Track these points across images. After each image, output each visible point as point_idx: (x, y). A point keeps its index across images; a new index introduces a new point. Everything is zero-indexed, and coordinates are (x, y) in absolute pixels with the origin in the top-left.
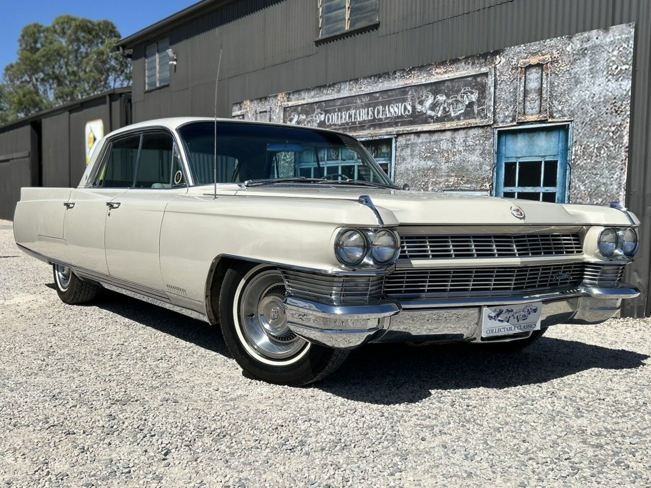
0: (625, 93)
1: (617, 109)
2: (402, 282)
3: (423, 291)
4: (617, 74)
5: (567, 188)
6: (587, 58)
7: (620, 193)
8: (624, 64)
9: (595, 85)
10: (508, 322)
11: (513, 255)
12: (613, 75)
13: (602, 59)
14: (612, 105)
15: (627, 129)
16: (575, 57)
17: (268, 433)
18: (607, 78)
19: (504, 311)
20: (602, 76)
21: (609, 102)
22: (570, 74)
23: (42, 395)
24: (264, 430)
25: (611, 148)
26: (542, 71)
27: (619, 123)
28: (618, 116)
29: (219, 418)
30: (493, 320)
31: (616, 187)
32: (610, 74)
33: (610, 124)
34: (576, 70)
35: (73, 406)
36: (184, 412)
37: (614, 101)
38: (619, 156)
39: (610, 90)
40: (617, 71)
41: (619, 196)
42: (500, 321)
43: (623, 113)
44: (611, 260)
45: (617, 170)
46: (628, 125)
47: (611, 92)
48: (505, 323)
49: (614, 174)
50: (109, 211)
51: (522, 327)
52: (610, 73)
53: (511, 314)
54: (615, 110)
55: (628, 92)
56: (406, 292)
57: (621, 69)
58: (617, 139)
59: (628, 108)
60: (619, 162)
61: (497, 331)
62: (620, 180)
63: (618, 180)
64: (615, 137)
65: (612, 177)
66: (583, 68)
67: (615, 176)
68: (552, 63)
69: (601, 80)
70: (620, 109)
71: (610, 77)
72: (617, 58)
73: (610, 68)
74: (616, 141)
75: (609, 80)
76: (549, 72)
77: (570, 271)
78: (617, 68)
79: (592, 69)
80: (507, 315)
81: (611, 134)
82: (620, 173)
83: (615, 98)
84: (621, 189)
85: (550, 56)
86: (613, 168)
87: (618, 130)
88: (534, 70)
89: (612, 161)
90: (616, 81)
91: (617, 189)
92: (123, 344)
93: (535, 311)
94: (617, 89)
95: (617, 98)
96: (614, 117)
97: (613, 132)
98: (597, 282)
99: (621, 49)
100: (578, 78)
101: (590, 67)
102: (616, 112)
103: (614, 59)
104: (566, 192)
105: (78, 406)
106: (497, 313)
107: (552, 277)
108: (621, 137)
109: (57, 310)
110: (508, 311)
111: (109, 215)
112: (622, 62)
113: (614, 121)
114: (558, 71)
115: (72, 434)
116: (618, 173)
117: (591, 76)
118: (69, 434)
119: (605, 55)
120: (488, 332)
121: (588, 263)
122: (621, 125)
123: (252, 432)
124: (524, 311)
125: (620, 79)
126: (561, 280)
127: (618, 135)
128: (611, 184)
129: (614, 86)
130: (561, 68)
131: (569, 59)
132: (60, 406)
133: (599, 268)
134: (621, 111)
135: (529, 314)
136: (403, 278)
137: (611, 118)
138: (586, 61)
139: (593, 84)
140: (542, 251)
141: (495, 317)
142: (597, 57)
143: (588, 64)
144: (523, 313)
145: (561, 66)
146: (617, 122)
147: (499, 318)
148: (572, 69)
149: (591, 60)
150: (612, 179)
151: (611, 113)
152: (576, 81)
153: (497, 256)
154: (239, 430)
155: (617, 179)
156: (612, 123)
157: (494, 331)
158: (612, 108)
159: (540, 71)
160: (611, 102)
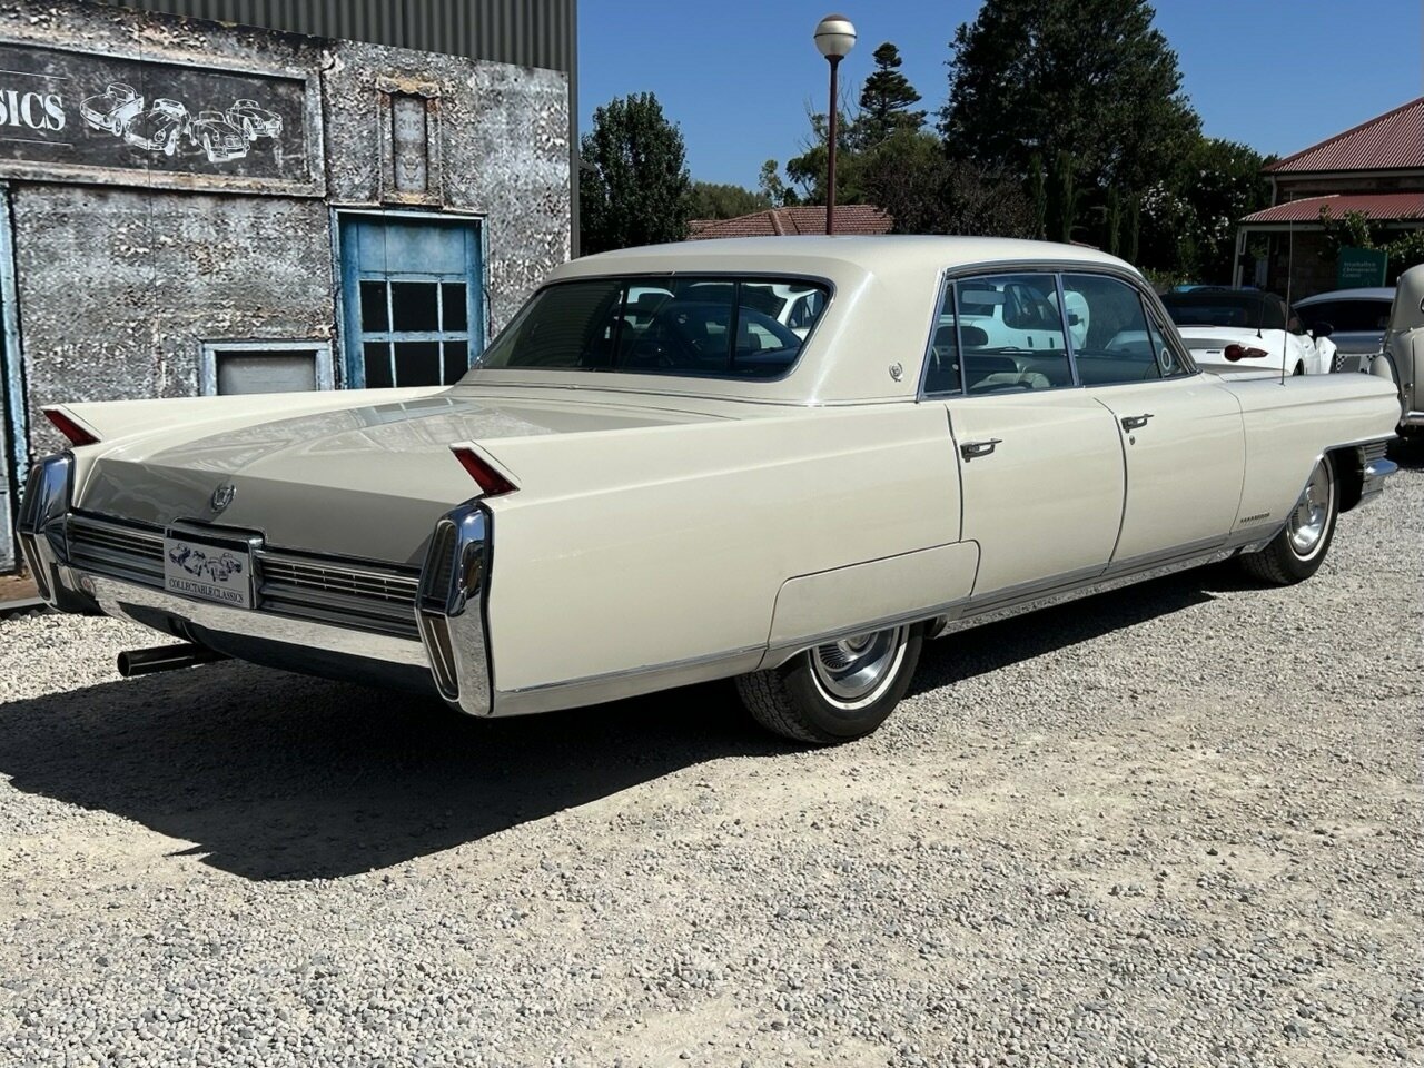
0: (562, 183)
1: (552, 207)
4: (549, 151)
5: (486, 333)
6: (501, 110)
8: (558, 137)
9: (518, 161)
12: (544, 150)
13: (526, 118)
14: (545, 200)
15: (568, 241)
16: (482, 101)
18: (535, 152)
20: (528, 148)
21: (540, 193)
22: (476, 130)
25: (549, 270)
26: (426, 111)
27: (556, 230)
28: (554, 219)
32: (539, 148)
33: (544, 230)
34: (486, 126)
37: (547, 194)
39: (541, 174)
40: (549, 144)
43: (562, 215)
46: (569, 234)
47: (542, 177)
52: (538, 145)
54: (550, 207)
55: (566, 182)
57: (554, 143)
58: (556, 256)
59: (567, 207)
64: (552, 252)
66: (497, 126)
68: (443, 100)
69: (526, 153)
70: (557, 208)
71: (539, 152)
72: (548, 124)
73: (538, 137)
74: (555, 259)
75: (538, 157)
76: (439, 118)
78: (548, 140)
79: (512, 131)
81: (547, 246)
83: (549, 189)
85: (438, 86)
87: (556, 241)
88: (409, 105)
90: (549, 160)
94: (551, 174)
95: (551, 188)
96: (549, 220)
97: (549, 243)
99: (552, 110)
100: (491, 142)
101: (509, 127)
102: (552, 211)
103: (543, 123)
104: (485, 341)
108: (561, 252)
112: (555, 132)
113: (549, 225)
114: (456, 120)
117: (511, 142)
119: (529, 112)
122: (559, 232)
125: (554, 159)
127: (556, 248)
129: (546, 169)
130: (460, 114)
131: (472, 103)
134: (559, 212)
137: (545, 220)
138: (501, 114)
139: (515, 157)
142: (517, 112)
143: (504, 121)
145: (459, 111)
146: (554, 227)
148: (479, 122)
149: (509, 115)
151: (545, 212)
152: (487, 146)
156: (547, 228)
158: (545, 204)
159: (421, 109)
160: (543, 194)
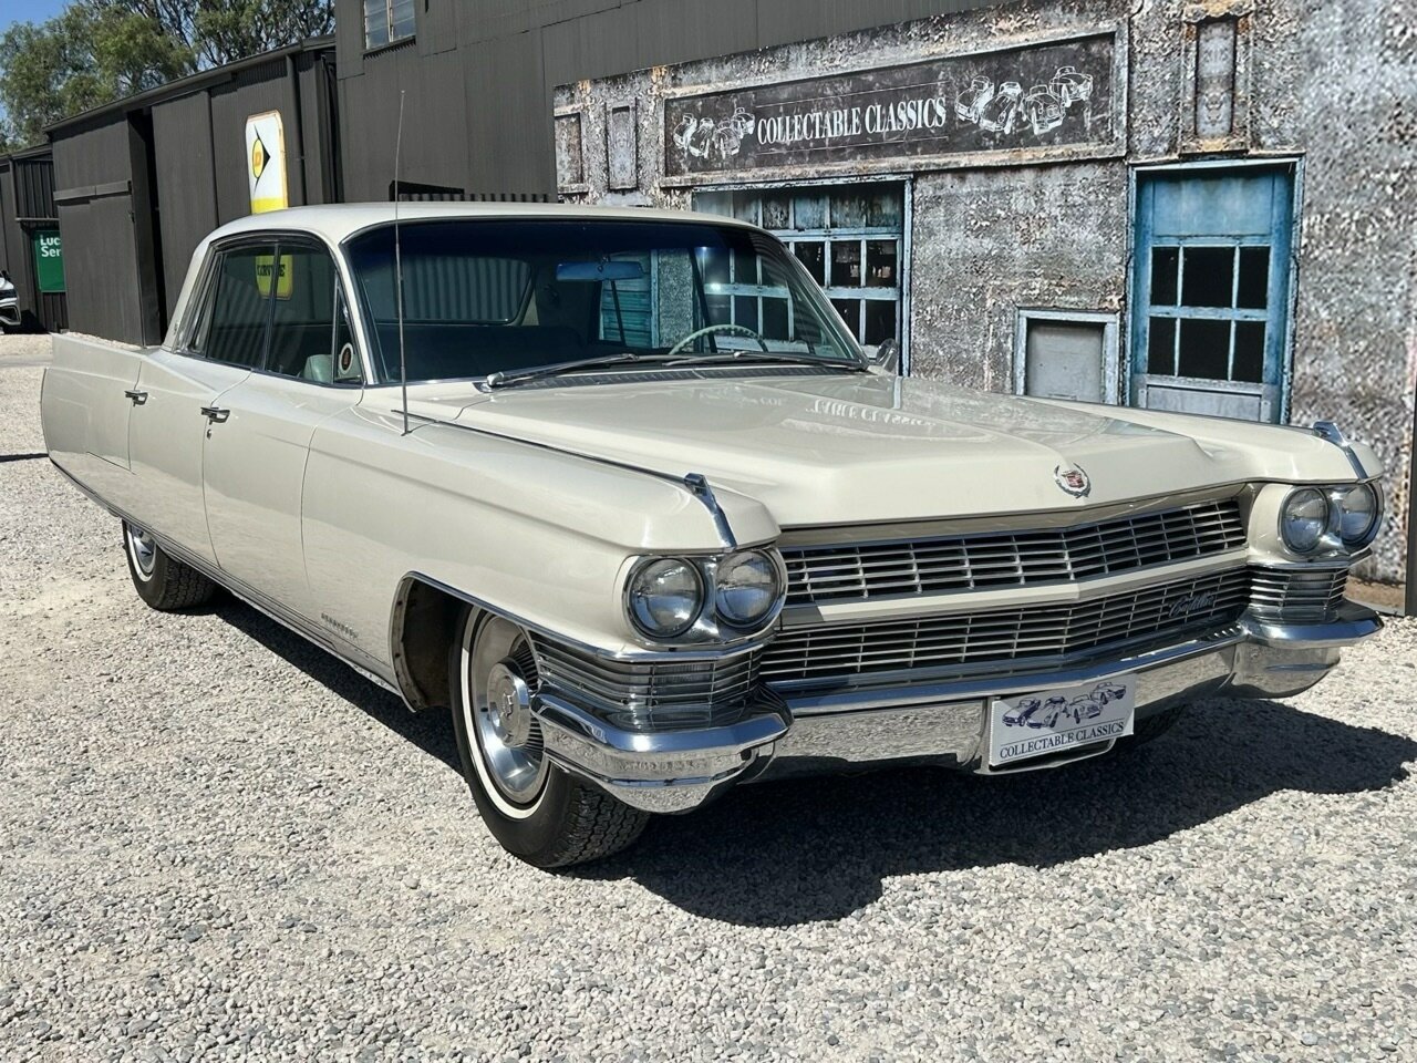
1: (1403, 131)
2: (801, 654)
3: (853, 670)
4: (1405, 47)
5: (1290, 312)
6: (1335, 7)
7: (1408, 329)
9: (1355, 72)
10: (1052, 725)
11: (1064, 578)
12: (1396, 49)
13: (1371, 8)
14: (1392, 121)
16: (1309, 2)
17: (488, 1029)
18: (1381, 54)
19: (1043, 704)
20: (1371, 51)
21: (1385, 113)
22: (1299, 42)
23: (22, 914)
24: (481, 1022)
25: (1389, 223)
26: (1236, 33)
27: (1407, 164)
28: (1405, 148)
29: (391, 982)
30: (1016, 727)
31: (1398, 314)
32: (1389, 47)
33: (1387, 166)
34: (1312, 34)
35: (81, 949)
36: (320, 962)
37: (1396, 112)
38: (1406, 242)
39: (1387, 85)
40: (1405, 38)
41: (1405, 336)
42: (1031, 725)
44: (1310, 561)
45: (1401, 275)
47: (1390, 89)
48: (1045, 731)
49: (1394, 285)
50: (209, 427)
51: (1089, 733)
52: (1387, 42)
53: (1058, 709)
54: (1398, 132)
56: (810, 674)
57: (1413, 35)
58: (1403, 203)
60: (1407, 257)
61: (1026, 748)
62: (1409, 299)
63: (1404, 298)
64: (1397, 197)
65: (1391, 292)
66: (1328, 30)
67: (1397, 290)
68: (1257, 14)
69: (1369, 60)
70: (1411, 132)
71: (1388, 53)
72: (1405, 8)
73: (1389, 31)
74: (1401, 207)
75: (1386, 61)
76: (1251, 38)
77: (1214, 589)
78: (1403, 32)
79: (1348, 32)
80: (1051, 711)
81: (1389, 190)
82: (1409, 283)
83: (1399, 104)
84: (1409, 320)
86: (1391, 269)
87: (1406, 181)
88: (1217, 31)
89: (1391, 253)
90: (1402, 62)
91: (1401, 320)
92: (244, 741)
93: (1120, 694)
94: (1404, 82)
95: (1404, 103)
96: (1395, 150)
97: (1393, 185)
98: (1279, 609)
100: (1317, 54)
101: (1344, 28)
102: (1402, 137)
103: (1397, 9)
104: (1289, 323)
105: (91, 949)
106: (1024, 709)
107: (1166, 609)
108: (1411, 197)
109: (128, 629)
110: (1052, 701)
111: (209, 435)
112: (1416, 16)
113: (1395, 158)
114: (1272, 36)
115: (55, 1040)
116: (1402, 282)
117: (1345, 48)
118: (48, 1039)
120: (1005, 753)
121: (1259, 567)
122: (1411, 168)
123: (452, 1027)
124: (1091, 698)
125: (1412, 58)
126: (1191, 612)
127: (1404, 191)
128: (1389, 309)
129: (1397, 75)
130: (1278, 27)
131: (1295, 8)
132: (52, 950)
133: (1284, 579)
134: (1412, 136)
135: (1106, 702)
136: (803, 644)
137: (1389, 152)
138: (1334, 12)
139: (1351, 68)
140: (1139, 557)
141: (1020, 718)
143: (1338, 20)
144: (1091, 702)
145: (1277, 22)
146: (1403, 161)
147: (1031, 721)
148: (1303, 30)
149: (1346, 11)
150: (1390, 297)
151: (1391, 140)
152: (1311, 60)
153: (1022, 582)
154: (428, 1019)
155: (1400, 297)
156: (1392, 163)
157: (1019, 750)
158: (1391, 128)
159: (1231, 32)
160: (1389, 113)
